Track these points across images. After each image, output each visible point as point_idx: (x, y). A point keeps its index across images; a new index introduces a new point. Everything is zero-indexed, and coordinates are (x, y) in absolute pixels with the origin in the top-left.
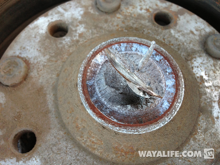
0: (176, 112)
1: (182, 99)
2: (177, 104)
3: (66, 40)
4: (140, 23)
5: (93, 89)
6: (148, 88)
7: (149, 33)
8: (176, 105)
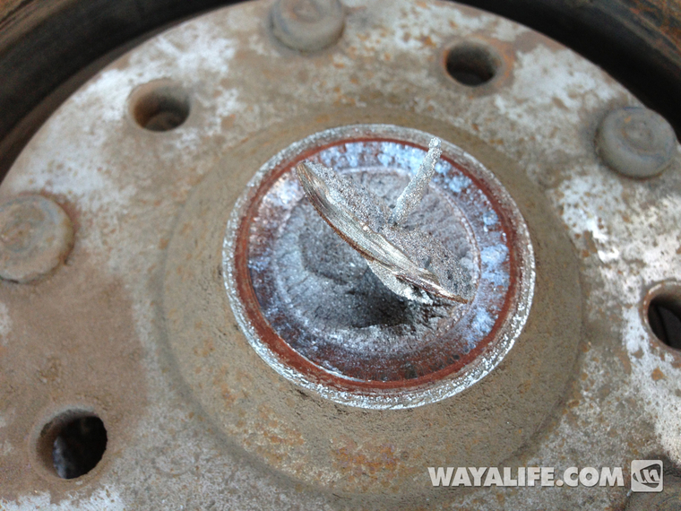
0: (513, 342)
1: (530, 303)
2: (514, 318)
3: (186, 136)
4: (405, 81)
5: (268, 284)
6: (423, 276)
7: (431, 109)
8: (512, 321)
